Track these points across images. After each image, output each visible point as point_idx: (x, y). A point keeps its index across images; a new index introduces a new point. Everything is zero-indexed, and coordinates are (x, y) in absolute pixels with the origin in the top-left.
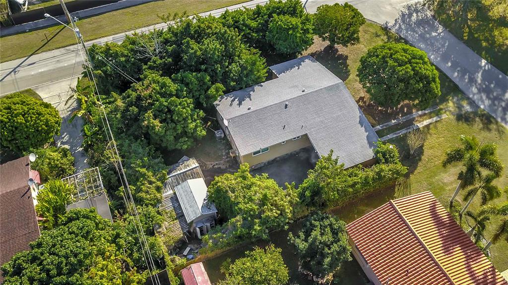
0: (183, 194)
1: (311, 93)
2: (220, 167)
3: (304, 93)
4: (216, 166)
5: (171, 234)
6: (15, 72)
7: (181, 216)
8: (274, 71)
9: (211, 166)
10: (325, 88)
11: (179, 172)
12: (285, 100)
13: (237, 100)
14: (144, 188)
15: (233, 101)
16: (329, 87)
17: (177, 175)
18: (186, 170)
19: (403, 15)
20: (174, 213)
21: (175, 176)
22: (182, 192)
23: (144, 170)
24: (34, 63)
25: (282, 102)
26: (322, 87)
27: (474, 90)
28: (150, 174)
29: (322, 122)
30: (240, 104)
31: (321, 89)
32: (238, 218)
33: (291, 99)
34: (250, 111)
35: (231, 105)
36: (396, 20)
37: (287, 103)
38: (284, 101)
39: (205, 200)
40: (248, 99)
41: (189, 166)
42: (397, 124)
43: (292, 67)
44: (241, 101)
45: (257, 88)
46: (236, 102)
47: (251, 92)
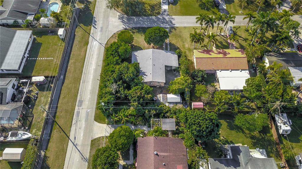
1: (152, 57)
3: (152, 59)
5: (181, 107)
6: (76, 145)
7: (177, 103)
8: (135, 63)
9: (158, 93)
14: (165, 109)
16: (152, 52)
17: (162, 100)
18: (162, 97)
19: (122, 22)
20: (175, 105)
22: (170, 100)
24: (75, 137)
25: (152, 65)
27: (162, 25)
28: (161, 106)
29: (163, 60)
30: (146, 76)
31: (152, 55)
32: (186, 89)
34: (152, 74)
35: (145, 78)
36: (123, 25)
39: (175, 95)
40: (145, 73)
41: (160, 97)
42: (165, 46)
43: (136, 58)
44: (145, 75)
45: (141, 69)
46: (145, 76)
47: (142, 71)
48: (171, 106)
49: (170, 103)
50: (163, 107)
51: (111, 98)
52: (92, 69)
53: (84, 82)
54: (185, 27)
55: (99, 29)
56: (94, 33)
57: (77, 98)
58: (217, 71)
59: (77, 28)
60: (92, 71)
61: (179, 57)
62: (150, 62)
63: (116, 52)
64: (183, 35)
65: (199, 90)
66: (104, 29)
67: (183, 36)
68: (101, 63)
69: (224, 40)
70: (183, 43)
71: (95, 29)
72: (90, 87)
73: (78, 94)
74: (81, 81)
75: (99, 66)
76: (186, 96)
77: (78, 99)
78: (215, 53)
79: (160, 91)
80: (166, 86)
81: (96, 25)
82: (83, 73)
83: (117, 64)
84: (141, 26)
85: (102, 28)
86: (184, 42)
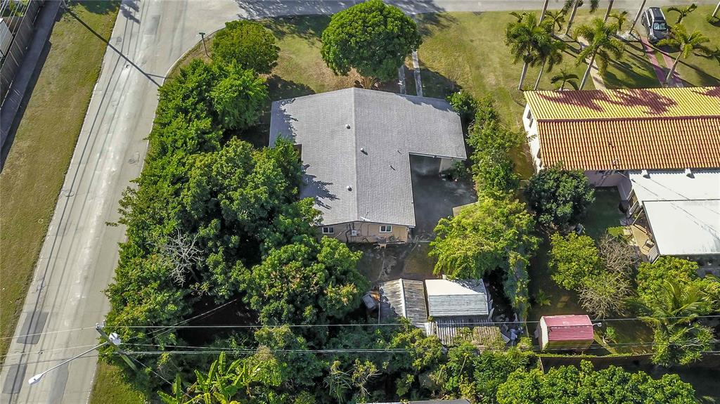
0: (445, 307)
2: (392, 267)
3: (353, 128)
4: (389, 271)
5: (493, 339)
7: (471, 321)
9: (386, 275)
10: (355, 106)
11: (403, 305)
12: (354, 149)
13: (320, 199)
14: (419, 350)
15: (320, 204)
16: (355, 102)
17: (406, 308)
18: (402, 296)
20: (463, 329)
21: (406, 311)
22: (441, 308)
23: (396, 340)
25: (356, 154)
28: (401, 336)
29: (399, 132)
30: (332, 197)
31: (355, 111)
32: (512, 255)
33: (356, 143)
34: (354, 189)
35: (328, 207)
36: (241, 7)
37: (362, 149)
38: (356, 151)
39: (463, 286)
40: (327, 187)
41: (396, 291)
42: (407, 83)
43: (289, 125)
44: (326, 194)
45: (308, 172)
46: (326, 201)
47: (314, 179)
48: (449, 333)
49: (442, 321)
50: (413, 340)
51: (165, 303)
52: (105, 176)
53: (62, 231)
54: (477, 14)
55: (147, 23)
56: (128, 36)
57: (22, 304)
58: (632, 176)
59: (62, 19)
60: (104, 184)
61: (467, 119)
62: (348, 141)
63: (202, 99)
64: (472, 41)
65: (568, 260)
66: (167, 23)
67: (474, 44)
68: (142, 149)
69: (634, 57)
70: (473, 69)
71: (131, 22)
72: (87, 251)
73: (28, 285)
74: (50, 229)
75: (132, 161)
76: (513, 287)
77: (28, 307)
78: (612, 102)
79: (393, 263)
80: (415, 241)
81: (136, 9)
82: (64, 193)
83: (203, 146)
84: (310, 12)
85: (157, 20)
86: (478, 67)
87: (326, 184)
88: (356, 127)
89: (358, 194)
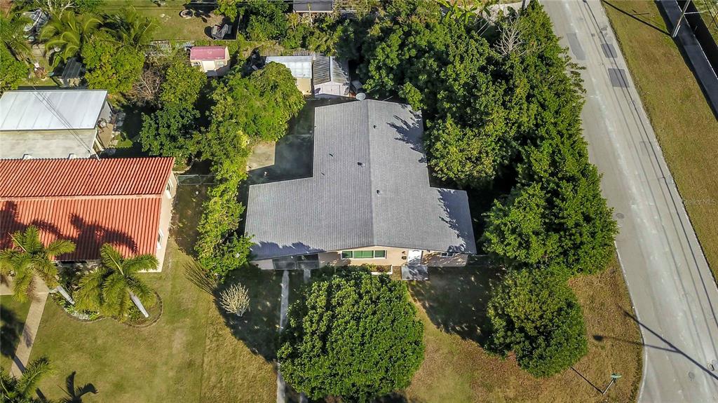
1: (371, 198)
3: (374, 191)
8: (452, 191)
10: (372, 218)
12: (372, 167)
13: (405, 127)
15: (406, 123)
16: (372, 224)
26: (377, 215)
30: (393, 125)
31: (371, 212)
33: (370, 172)
34: (371, 127)
35: (397, 117)
37: (364, 165)
38: (370, 164)
44: (399, 130)
46: (399, 124)
47: (412, 146)
87: (400, 139)
88: (371, 193)
89: (368, 122)
